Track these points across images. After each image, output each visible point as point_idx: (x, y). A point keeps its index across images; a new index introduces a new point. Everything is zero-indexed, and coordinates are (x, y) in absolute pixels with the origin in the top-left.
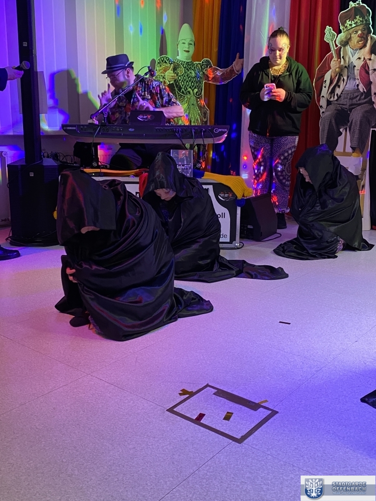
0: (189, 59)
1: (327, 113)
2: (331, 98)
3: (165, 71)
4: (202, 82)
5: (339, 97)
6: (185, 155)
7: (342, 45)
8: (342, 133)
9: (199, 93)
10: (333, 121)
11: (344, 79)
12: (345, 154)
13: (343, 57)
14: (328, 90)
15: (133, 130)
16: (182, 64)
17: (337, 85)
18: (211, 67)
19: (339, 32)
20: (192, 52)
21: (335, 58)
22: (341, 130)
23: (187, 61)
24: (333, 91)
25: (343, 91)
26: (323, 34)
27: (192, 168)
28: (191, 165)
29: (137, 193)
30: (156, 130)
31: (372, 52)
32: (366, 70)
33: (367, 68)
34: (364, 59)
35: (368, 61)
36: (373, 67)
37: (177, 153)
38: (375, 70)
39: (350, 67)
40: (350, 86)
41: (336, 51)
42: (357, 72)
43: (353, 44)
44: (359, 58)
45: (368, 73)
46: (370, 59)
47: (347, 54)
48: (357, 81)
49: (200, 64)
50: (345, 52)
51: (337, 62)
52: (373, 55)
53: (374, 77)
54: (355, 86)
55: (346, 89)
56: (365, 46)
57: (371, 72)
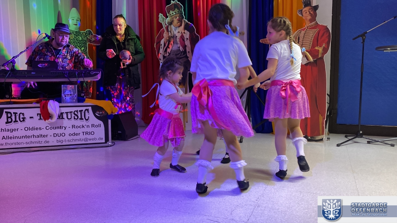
0: (77, 29)
2: (165, 54)
4: (87, 43)
5: (170, 54)
6: (72, 88)
7: (169, 24)
9: (85, 50)
11: (171, 44)
13: (170, 31)
14: (163, 50)
15: (34, 73)
16: (72, 32)
17: (168, 47)
18: (92, 34)
21: (166, 32)
23: (75, 30)
24: (166, 51)
25: (171, 51)
26: (158, 18)
27: (77, 96)
28: (76, 94)
29: (38, 114)
30: (51, 73)
31: (185, 28)
32: (183, 39)
33: (183, 38)
34: (181, 32)
35: (183, 34)
36: (186, 37)
37: (66, 87)
38: (187, 39)
39: (174, 37)
40: (175, 47)
41: (166, 27)
42: (178, 40)
43: (175, 24)
44: (179, 32)
45: (184, 40)
46: (184, 33)
47: (172, 30)
48: (178, 45)
49: (85, 32)
50: (171, 28)
51: (167, 34)
52: (186, 30)
53: (188, 43)
54: (177, 48)
55: (173, 49)
56: (181, 25)
57: (185, 40)
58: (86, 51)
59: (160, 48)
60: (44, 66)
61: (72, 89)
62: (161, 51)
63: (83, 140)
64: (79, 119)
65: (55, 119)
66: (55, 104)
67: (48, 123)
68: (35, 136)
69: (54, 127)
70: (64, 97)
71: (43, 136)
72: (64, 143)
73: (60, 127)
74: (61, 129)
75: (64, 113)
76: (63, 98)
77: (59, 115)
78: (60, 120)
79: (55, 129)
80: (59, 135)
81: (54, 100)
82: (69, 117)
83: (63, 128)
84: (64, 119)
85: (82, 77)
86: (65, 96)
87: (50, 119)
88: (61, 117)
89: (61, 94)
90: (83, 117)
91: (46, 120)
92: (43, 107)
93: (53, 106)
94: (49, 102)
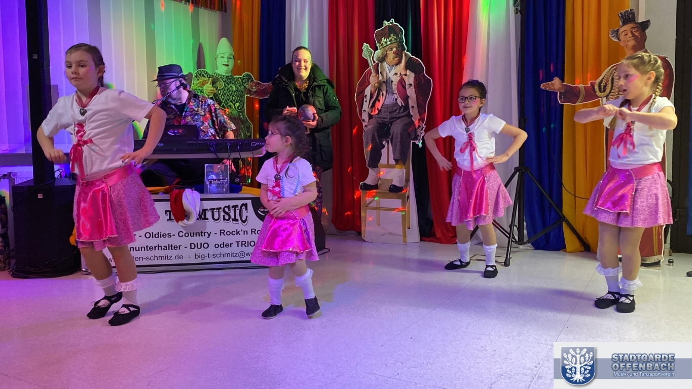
0: (228, 74)
1: (369, 127)
2: (372, 112)
3: (203, 84)
4: (244, 96)
5: (380, 111)
6: (221, 169)
7: (380, 61)
8: (384, 146)
9: (241, 107)
10: (376, 135)
11: (383, 94)
12: (389, 166)
13: (381, 72)
14: (369, 105)
15: (162, 145)
16: (221, 78)
17: (377, 99)
18: (252, 81)
19: (376, 49)
20: (231, 65)
21: (373, 74)
22: (384, 143)
23: (226, 75)
26: (361, 51)
27: (229, 182)
28: (227, 180)
29: (166, 211)
30: (189, 144)
31: (407, 67)
32: (403, 85)
33: (403, 83)
34: (400, 74)
35: (404, 77)
36: (409, 82)
37: (212, 168)
38: (411, 85)
39: (388, 82)
40: (389, 100)
41: (374, 67)
42: (394, 87)
43: (389, 61)
44: (396, 74)
45: (405, 88)
46: (406, 75)
47: (384, 70)
48: (395, 95)
49: (241, 78)
50: (383, 68)
51: (376, 77)
52: (408, 71)
53: (411, 92)
54: (393, 100)
55: (385, 103)
56: (400, 62)
57: (407, 87)
58: (243, 108)
59: (364, 102)
60: (178, 133)
61: (221, 171)
62: (366, 106)
63: (237, 255)
64: (231, 219)
65: (193, 220)
66: (194, 194)
67: (182, 226)
68: (161, 247)
69: (191, 233)
70: (208, 183)
71: (174, 247)
72: (207, 260)
73: (202, 232)
74: (202, 236)
75: (207, 210)
76: (207, 185)
77: (199, 213)
78: (201, 222)
79: (194, 236)
80: (199, 247)
81: (193, 189)
82: (216, 217)
83: (206, 234)
84: (207, 219)
85: (238, 151)
86: (211, 183)
87: (185, 220)
88: (203, 217)
89: (204, 179)
90: (238, 217)
91: (179, 221)
92: (175, 199)
93: (191, 199)
94: (184, 192)
